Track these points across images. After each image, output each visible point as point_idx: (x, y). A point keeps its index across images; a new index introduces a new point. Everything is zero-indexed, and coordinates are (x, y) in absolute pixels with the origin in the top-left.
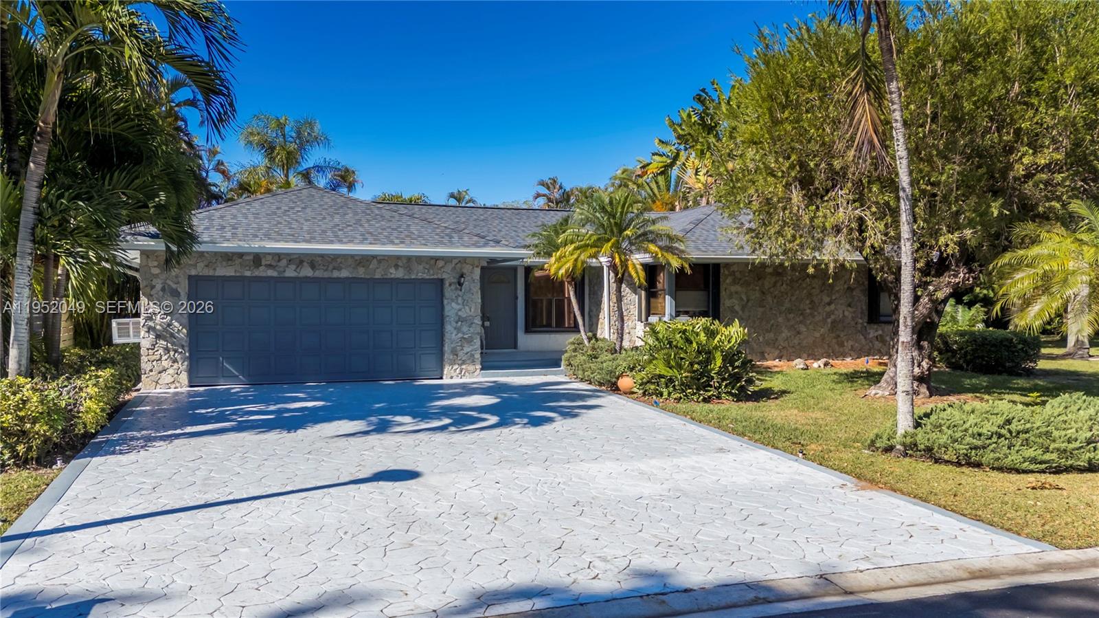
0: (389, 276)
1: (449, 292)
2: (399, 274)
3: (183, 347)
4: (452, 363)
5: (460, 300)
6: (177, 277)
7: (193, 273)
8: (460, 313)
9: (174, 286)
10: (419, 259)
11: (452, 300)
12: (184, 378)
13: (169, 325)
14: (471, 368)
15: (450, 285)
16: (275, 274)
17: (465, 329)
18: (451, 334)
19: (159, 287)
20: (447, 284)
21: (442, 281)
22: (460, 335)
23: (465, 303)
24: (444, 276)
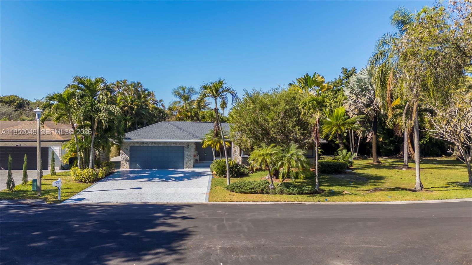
0: (172, 145)
1: (185, 149)
2: (174, 145)
3: (128, 161)
4: (186, 166)
6: (127, 146)
7: (131, 145)
8: (188, 154)
9: (127, 148)
10: (178, 142)
11: (186, 151)
12: (128, 167)
13: (126, 156)
14: (190, 167)
15: (186, 147)
16: (147, 146)
18: (186, 159)
19: (124, 148)
20: (185, 147)
21: (184, 146)
22: (188, 159)
23: (189, 152)
24: (184, 145)
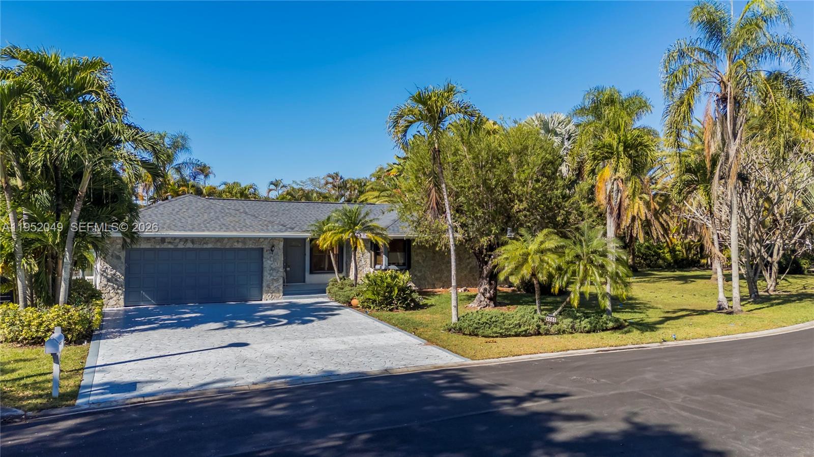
0: (234, 247)
1: (266, 255)
2: (240, 246)
3: (122, 286)
4: (267, 292)
5: (272, 259)
6: (120, 249)
8: (272, 266)
9: (118, 254)
10: (250, 239)
11: (268, 259)
12: (122, 302)
13: (114, 274)
14: (278, 295)
15: (267, 251)
16: (172, 247)
17: (274, 274)
18: (267, 277)
19: (110, 254)
20: (265, 251)
21: (262, 249)
23: (275, 260)
24: (264, 246)
